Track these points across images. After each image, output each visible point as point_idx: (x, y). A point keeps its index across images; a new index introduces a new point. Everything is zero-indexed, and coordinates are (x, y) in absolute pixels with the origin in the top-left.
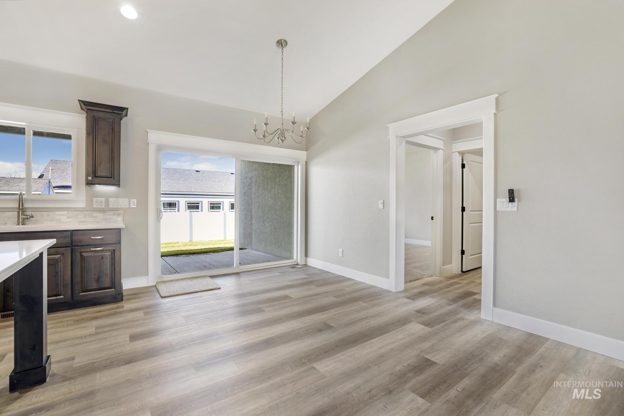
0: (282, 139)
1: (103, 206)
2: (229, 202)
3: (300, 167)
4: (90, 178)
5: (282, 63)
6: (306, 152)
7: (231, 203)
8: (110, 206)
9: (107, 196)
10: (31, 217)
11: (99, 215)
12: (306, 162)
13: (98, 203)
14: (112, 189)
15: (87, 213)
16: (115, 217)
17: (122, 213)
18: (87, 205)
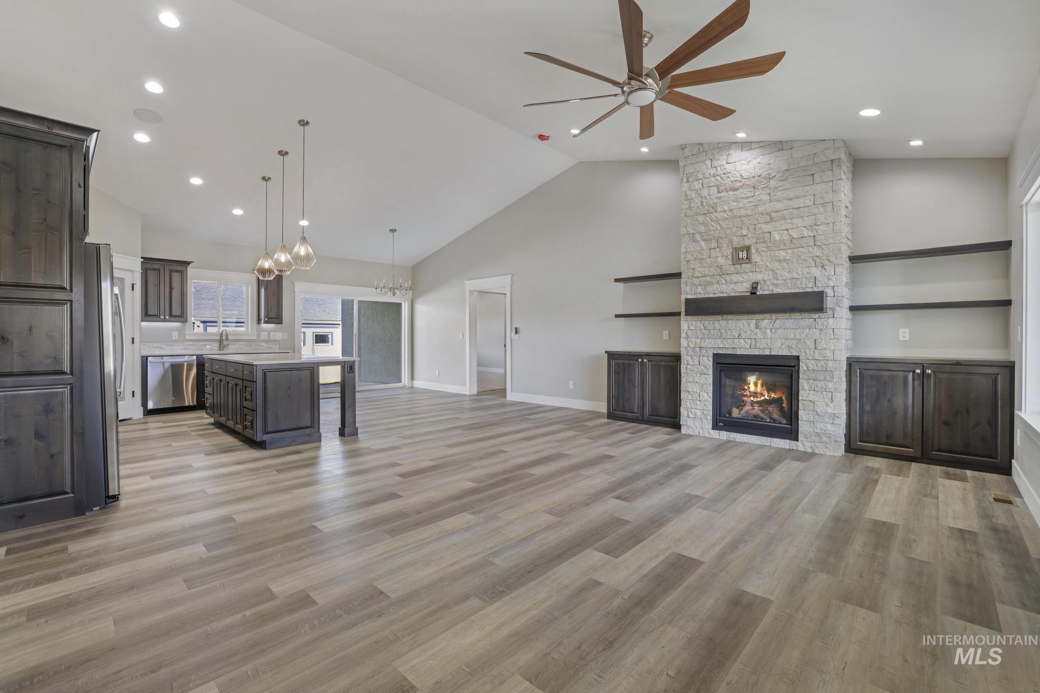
1: (267, 338)
2: (313, 333)
3: (406, 304)
4: (266, 319)
7: (316, 335)
8: (271, 338)
9: (269, 331)
10: (228, 345)
11: (265, 345)
12: (412, 300)
13: (264, 336)
14: (272, 326)
15: (258, 343)
16: (274, 346)
17: (278, 343)
18: (257, 337)
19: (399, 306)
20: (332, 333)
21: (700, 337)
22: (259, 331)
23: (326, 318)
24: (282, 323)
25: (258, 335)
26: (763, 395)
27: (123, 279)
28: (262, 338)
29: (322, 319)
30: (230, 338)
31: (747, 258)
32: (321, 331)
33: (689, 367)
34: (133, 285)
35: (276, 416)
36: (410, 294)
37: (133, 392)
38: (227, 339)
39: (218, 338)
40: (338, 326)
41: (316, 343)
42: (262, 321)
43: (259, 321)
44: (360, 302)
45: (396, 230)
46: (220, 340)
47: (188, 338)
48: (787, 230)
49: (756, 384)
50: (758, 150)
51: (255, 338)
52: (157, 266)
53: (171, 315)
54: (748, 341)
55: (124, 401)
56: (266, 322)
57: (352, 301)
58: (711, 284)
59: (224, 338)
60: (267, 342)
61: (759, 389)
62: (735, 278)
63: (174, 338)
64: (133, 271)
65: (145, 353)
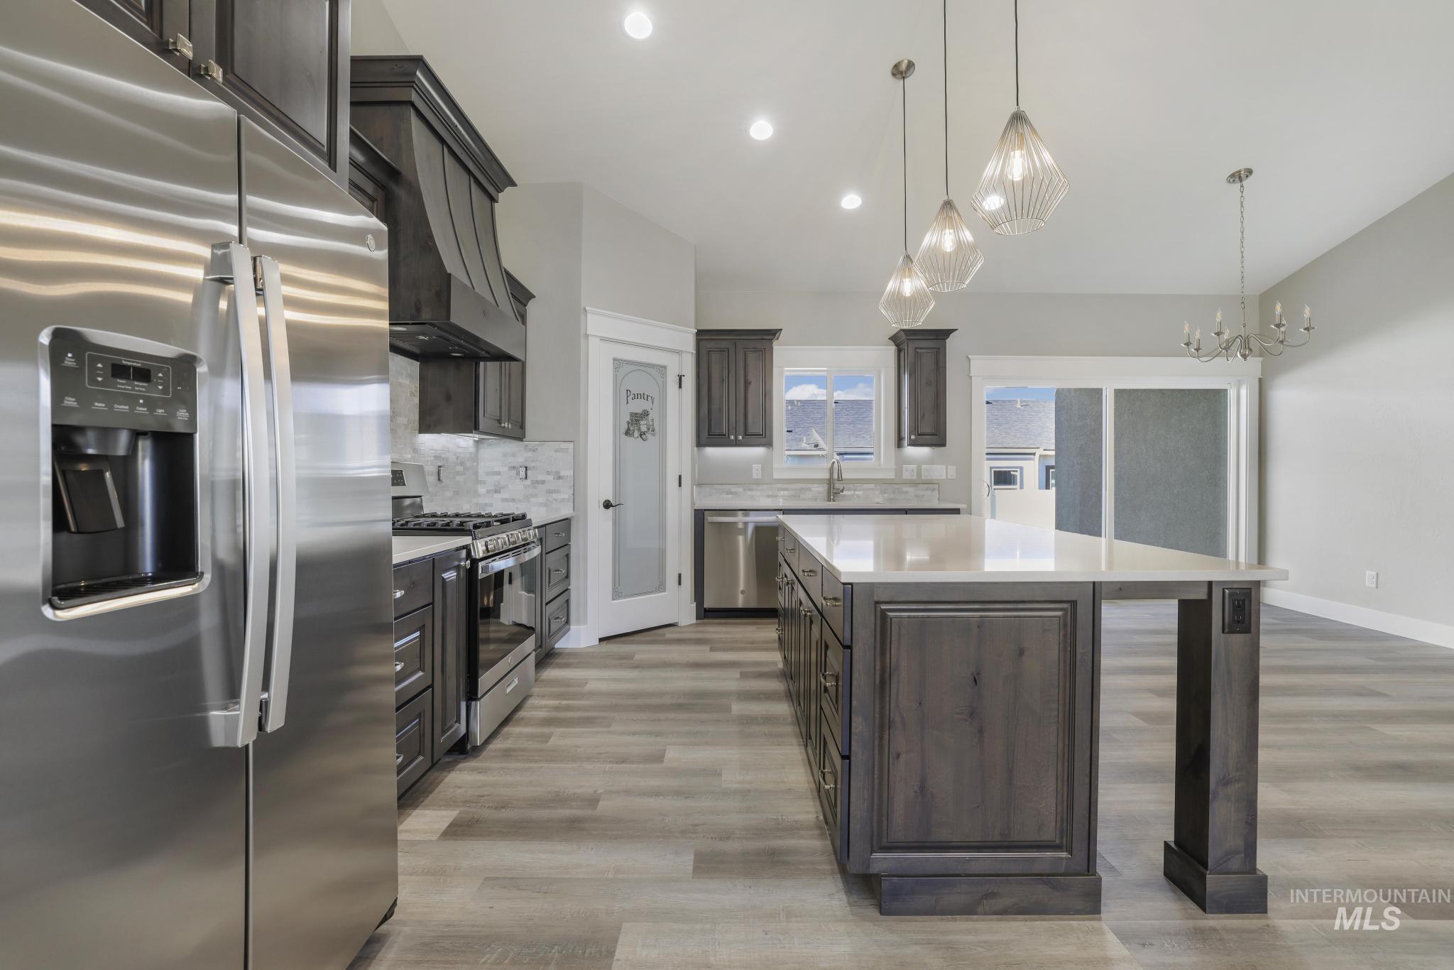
0: (1245, 354)
1: (915, 477)
2: (991, 468)
3: (1243, 392)
4: (913, 437)
5: (1242, 212)
6: (1261, 359)
7: (995, 472)
8: (923, 477)
9: (919, 463)
10: (842, 491)
11: (910, 490)
12: (1260, 380)
13: (909, 472)
14: (924, 451)
15: (897, 486)
16: (929, 493)
17: (936, 486)
18: (896, 475)
19: (1215, 399)
20: (1021, 468)
22: (901, 462)
23: (1011, 445)
24: (944, 445)
25: (899, 471)
27: (665, 367)
28: (906, 476)
29: (1005, 445)
30: (845, 476)
32: (1003, 464)
34: (680, 378)
35: (923, 788)
36: (1254, 364)
37: (680, 576)
38: (840, 479)
39: (826, 476)
40: (1032, 456)
41: (995, 484)
42: (906, 442)
43: (899, 444)
44: (1119, 394)
45: (1250, 172)
46: (830, 480)
47: (776, 476)
51: (891, 476)
52: (724, 345)
53: (746, 434)
55: (664, 591)
56: (913, 444)
57: (1098, 393)
59: (835, 476)
60: (913, 483)
63: (755, 476)
64: (679, 352)
65: (699, 505)
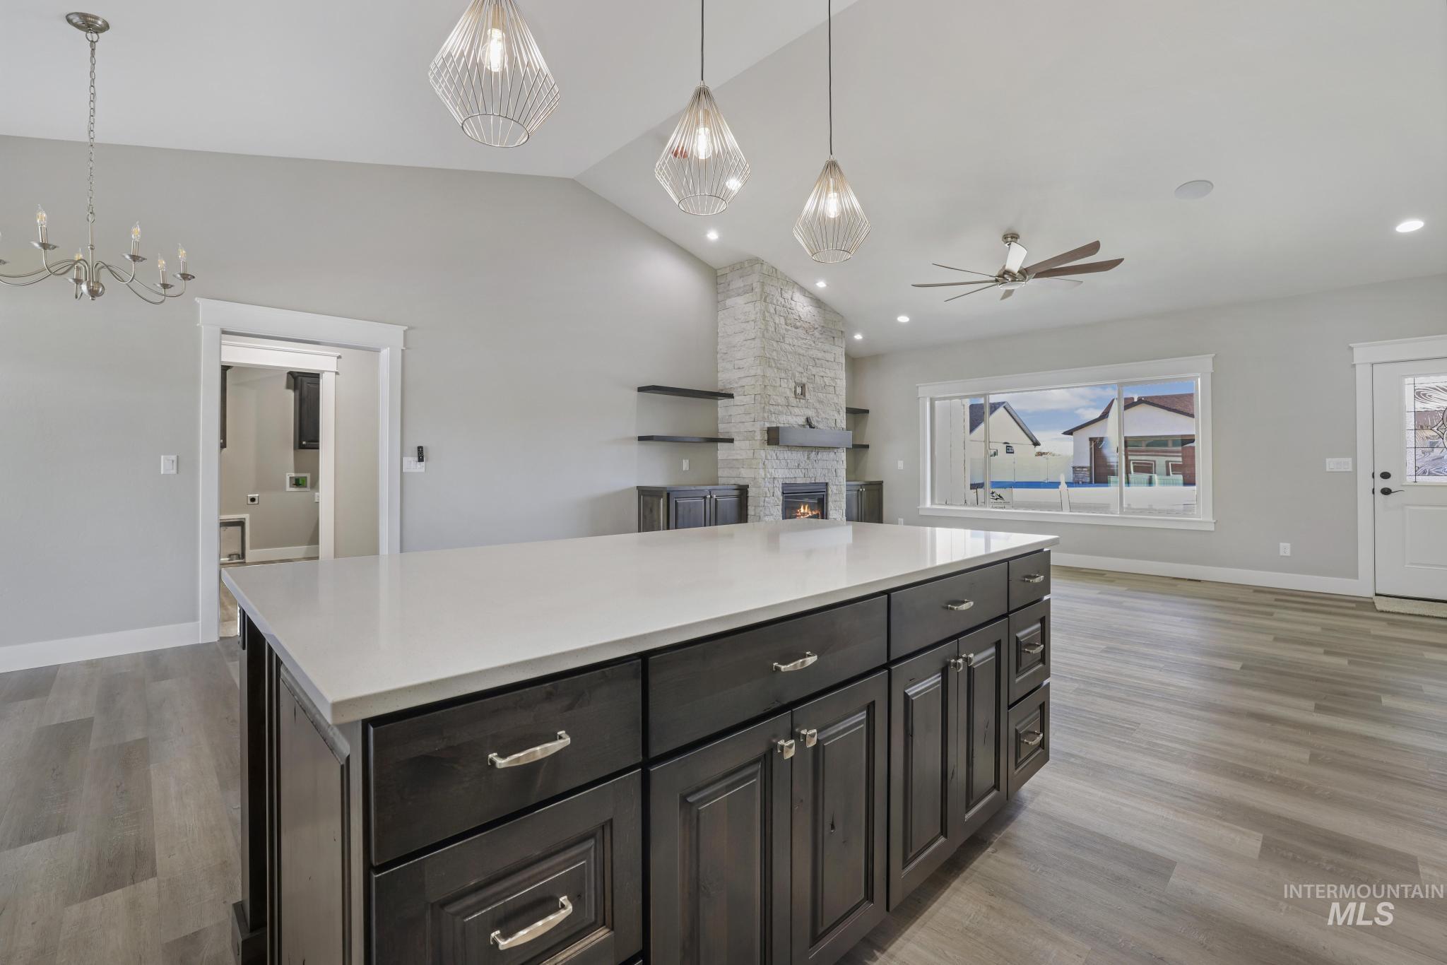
0: (96, 291)
21: (775, 467)
26: (808, 514)
31: (802, 394)
33: (767, 499)
48: (823, 377)
49: (804, 508)
50: (809, 299)
54: (803, 471)
58: (780, 413)
61: (806, 511)
62: (796, 411)
